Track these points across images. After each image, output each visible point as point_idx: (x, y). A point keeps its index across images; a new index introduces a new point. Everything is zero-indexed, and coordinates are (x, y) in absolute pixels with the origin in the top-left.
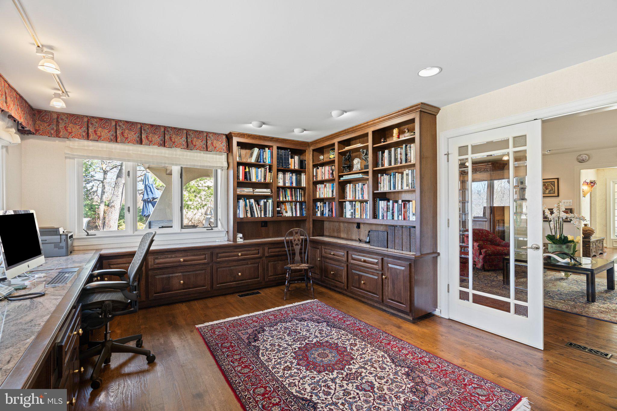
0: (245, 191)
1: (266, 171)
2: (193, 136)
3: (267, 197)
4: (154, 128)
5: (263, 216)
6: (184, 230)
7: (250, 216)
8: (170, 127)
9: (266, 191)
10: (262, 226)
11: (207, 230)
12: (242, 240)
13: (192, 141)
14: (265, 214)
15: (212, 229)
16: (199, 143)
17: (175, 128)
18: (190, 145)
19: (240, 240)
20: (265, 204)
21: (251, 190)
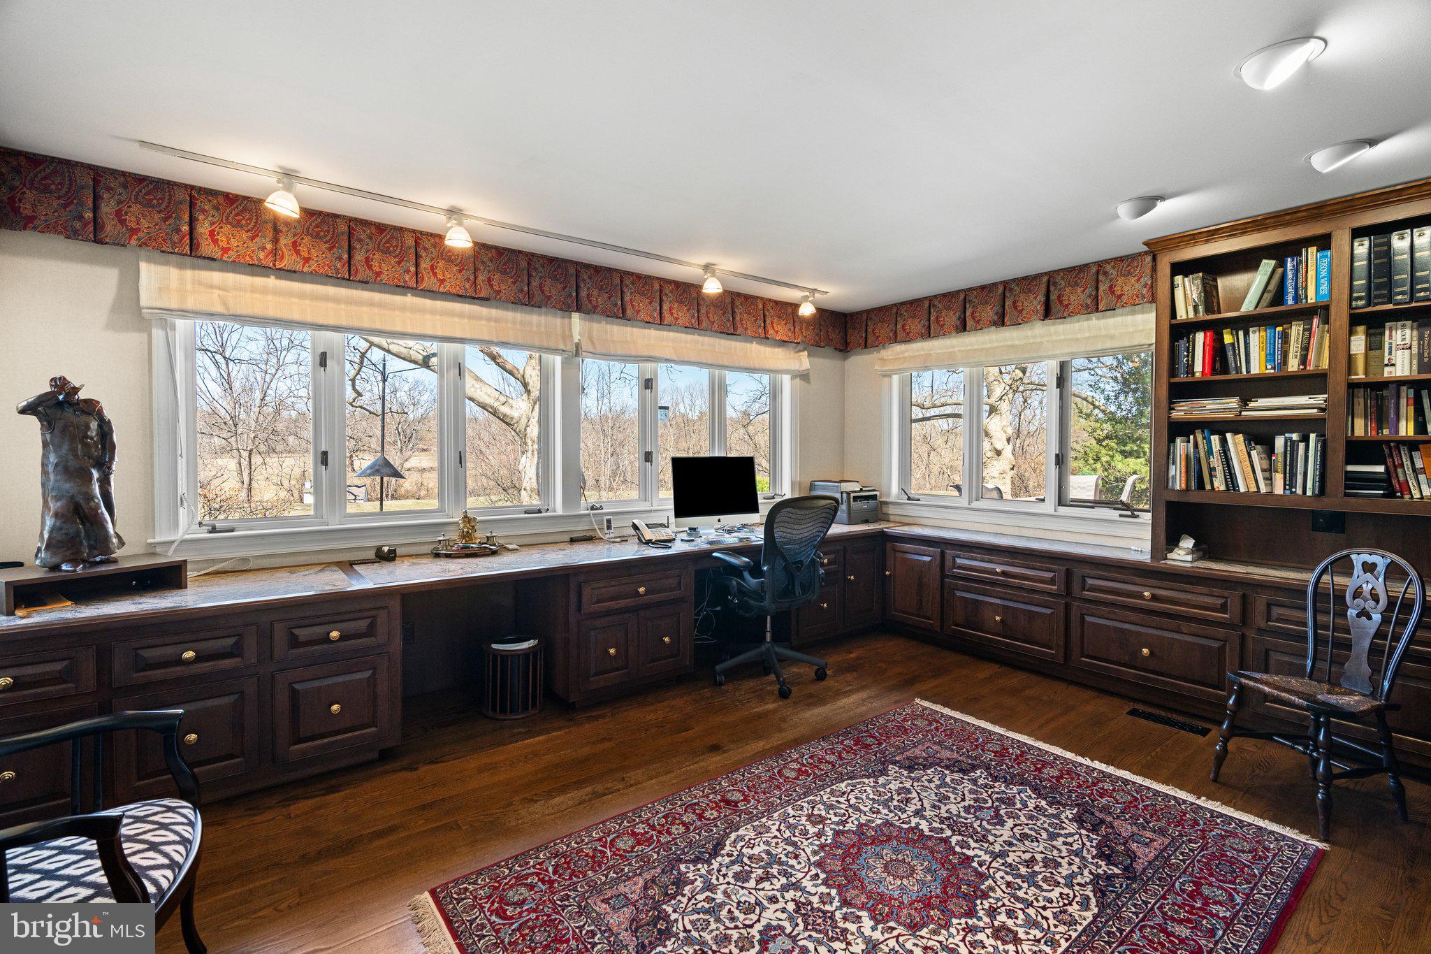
0: (1208, 407)
1: (1310, 330)
2: (1063, 283)
3: (1303, 425)
4: (986, 291)
5: (1279, 489)
6: (1063, 510)
7: (1223, 488)
8: (1014, 280)
9: (1303, 404)
10: (1315, 529)
11: (1121, 516)
12: (1189, 558)
13: (1059, 297)
14: (1290, 483)
15: (1133, 516)
16: (1077, 296)
17: (1024, 278)
18: (1055, 306)
19: (1183, 555)
20: (1291, 447)
21: (1232, 402)
